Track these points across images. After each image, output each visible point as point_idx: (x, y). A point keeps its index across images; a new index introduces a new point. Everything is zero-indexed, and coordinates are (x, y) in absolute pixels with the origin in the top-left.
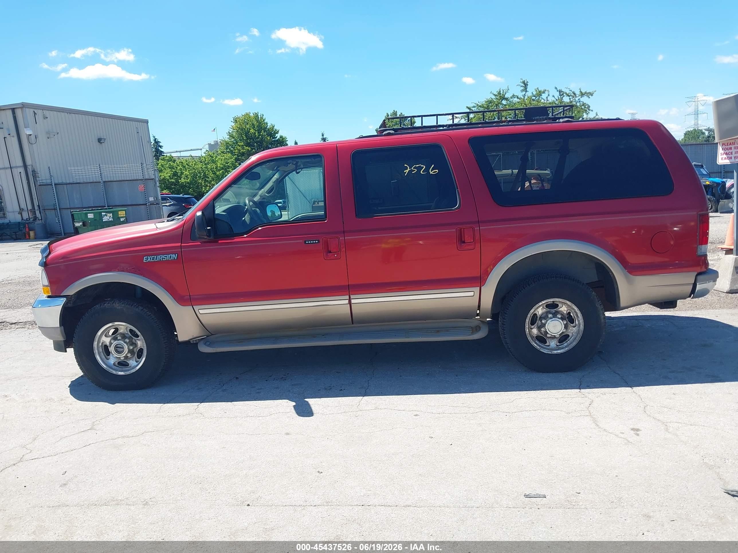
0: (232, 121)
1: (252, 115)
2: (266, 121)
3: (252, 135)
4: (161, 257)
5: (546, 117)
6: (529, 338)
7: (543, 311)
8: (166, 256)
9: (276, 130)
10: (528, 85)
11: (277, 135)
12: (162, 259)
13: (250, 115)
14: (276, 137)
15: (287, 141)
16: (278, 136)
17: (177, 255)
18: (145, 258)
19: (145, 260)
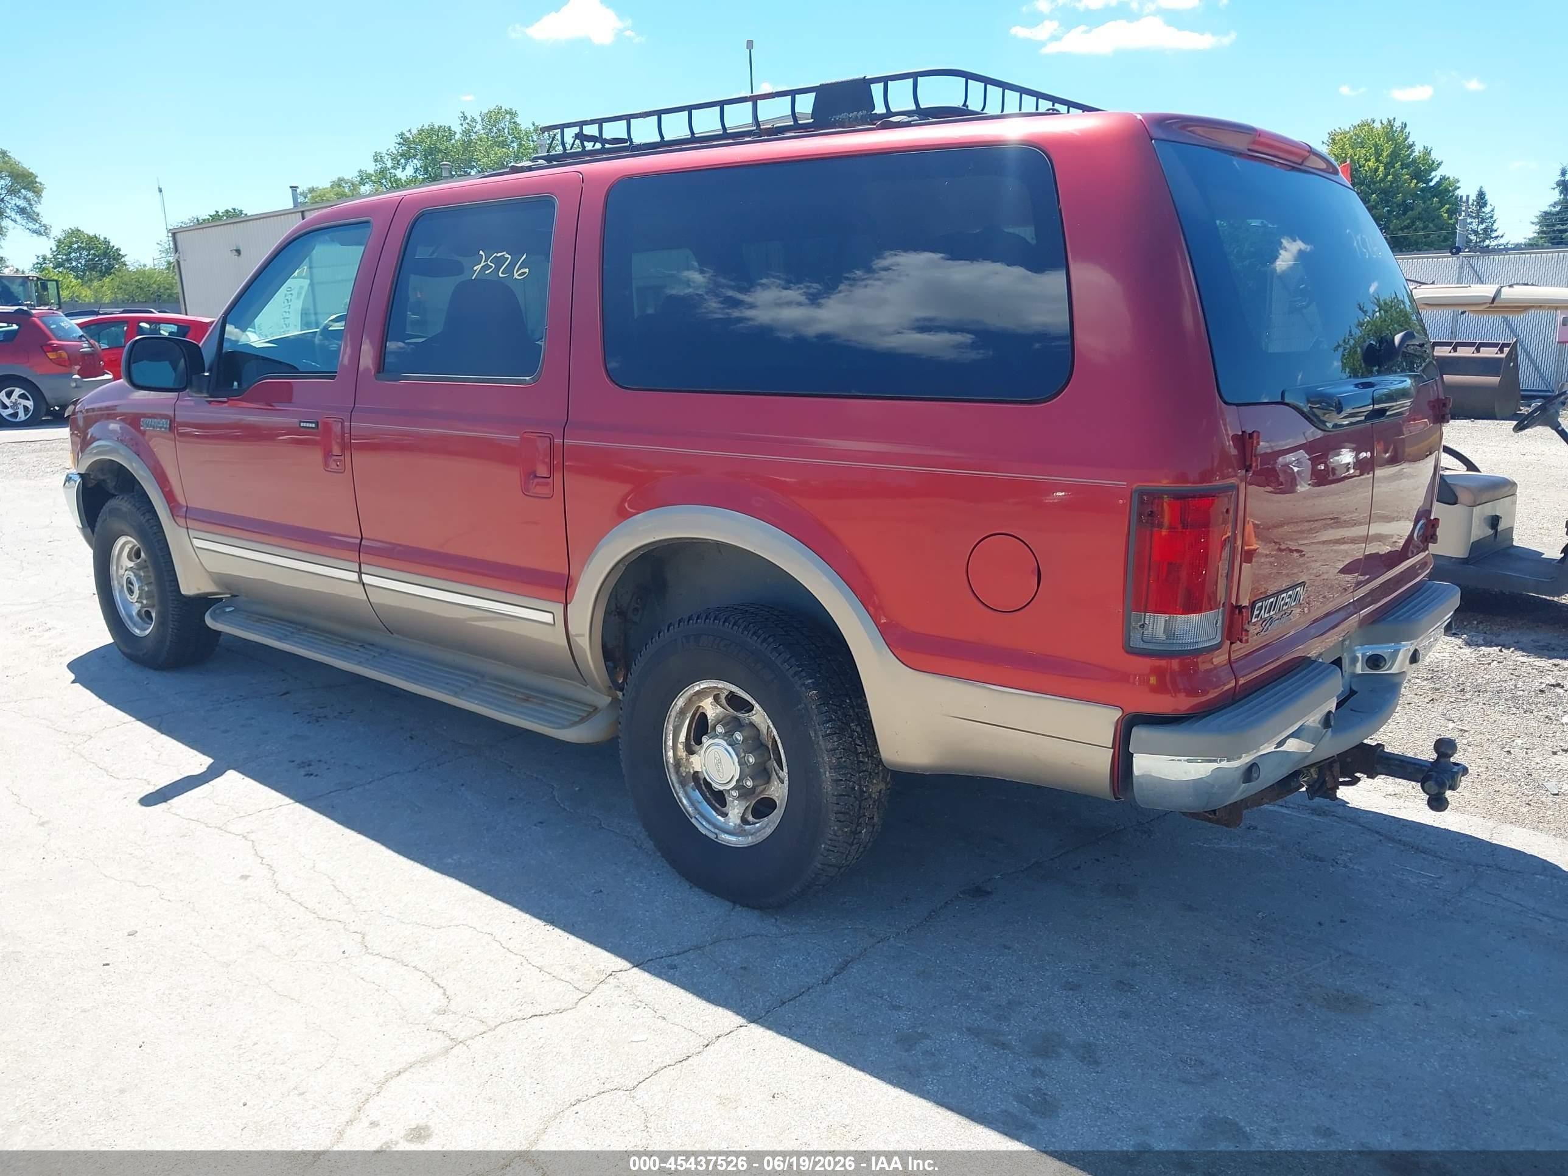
0: (1325, 141)
1: (1377, 125)
2: (1410, 141)
3: (1368, 174)
4: (155, 422)
5: (865, 112)
6: (673, 777)
7: (718, 711)
8: (159, 421)
9: (1433, 162)
11: (1433, 174)
12: (156, 427)
13: (1375, 125)
14: (1431, 180)
15: (1459, 188)
16: (1436, 176)
17: (168, 421)
18: (142, 422)
19: (142, 426)
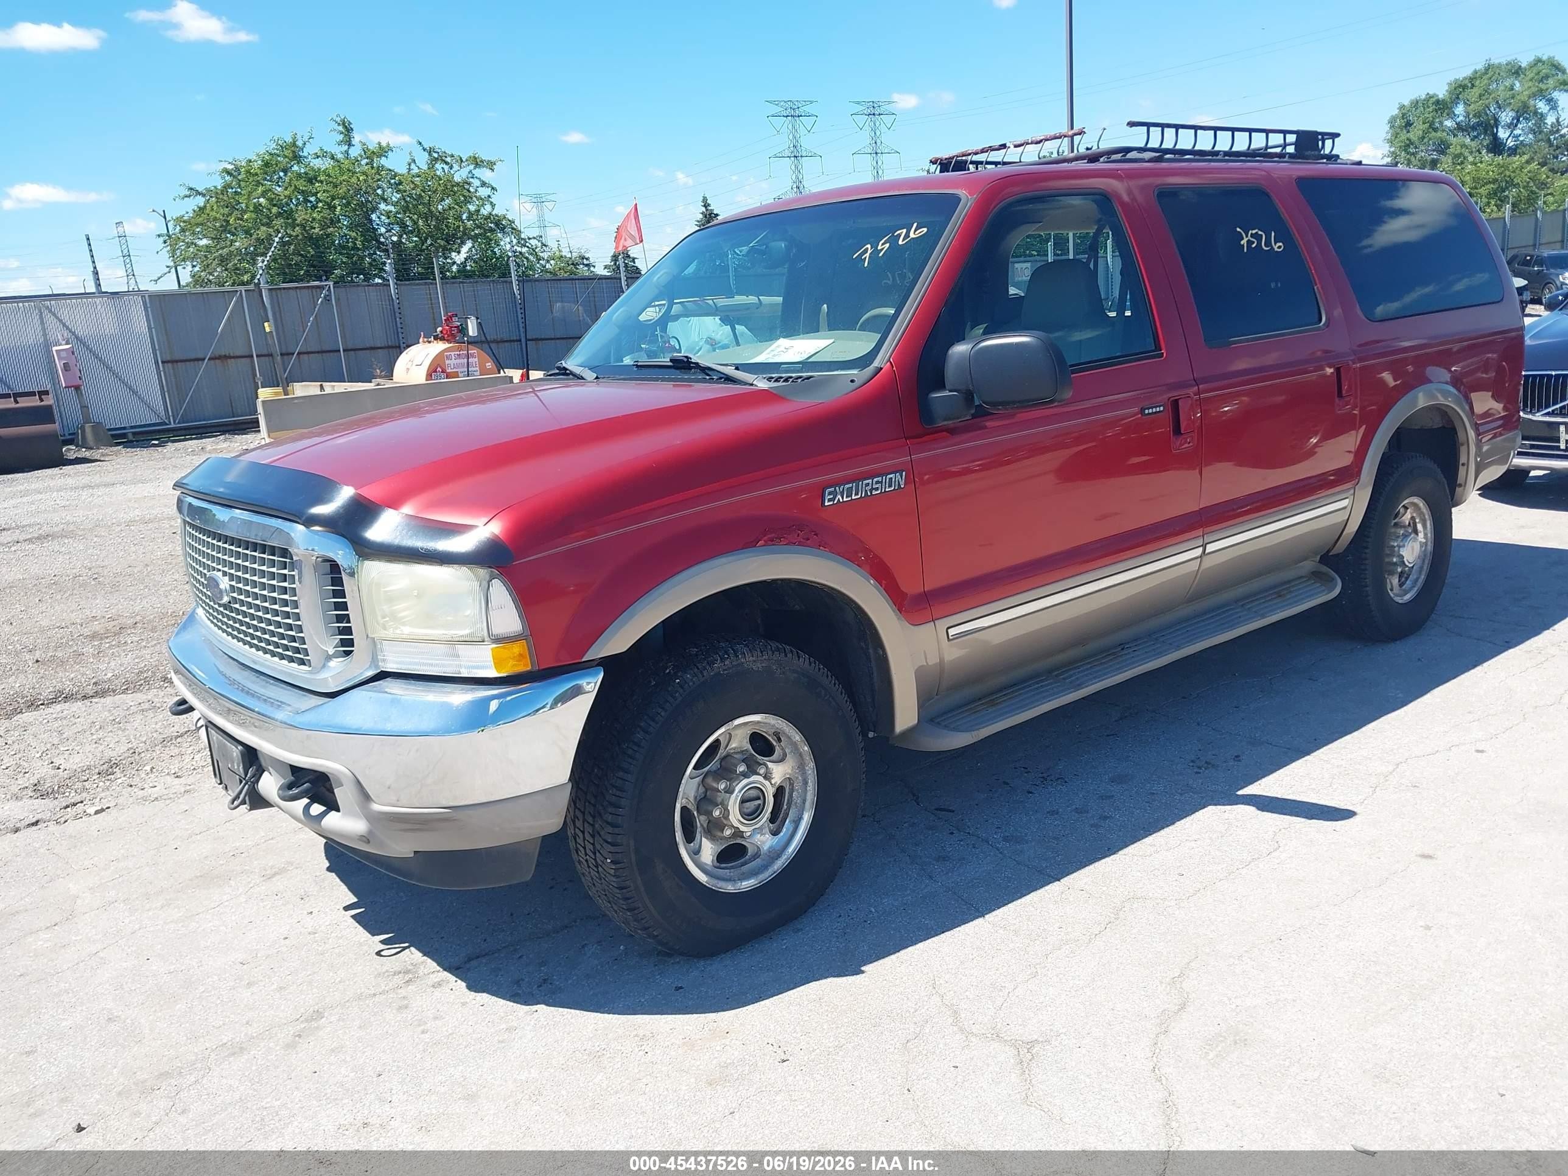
4: (867, 485)
8: (880, 479)
10: (352, 129)
12: (871, 491)
17: (904, 473)
18: (830, 494)
19: (829, 501)
